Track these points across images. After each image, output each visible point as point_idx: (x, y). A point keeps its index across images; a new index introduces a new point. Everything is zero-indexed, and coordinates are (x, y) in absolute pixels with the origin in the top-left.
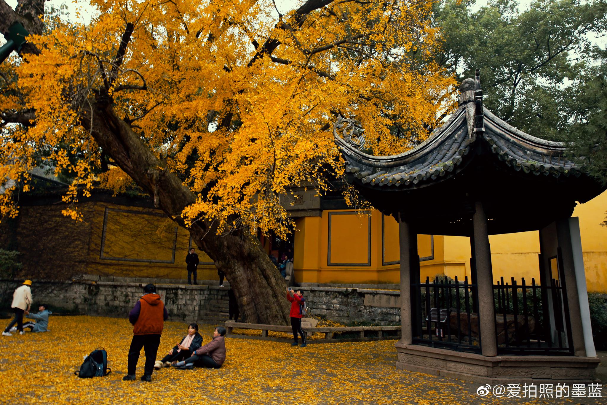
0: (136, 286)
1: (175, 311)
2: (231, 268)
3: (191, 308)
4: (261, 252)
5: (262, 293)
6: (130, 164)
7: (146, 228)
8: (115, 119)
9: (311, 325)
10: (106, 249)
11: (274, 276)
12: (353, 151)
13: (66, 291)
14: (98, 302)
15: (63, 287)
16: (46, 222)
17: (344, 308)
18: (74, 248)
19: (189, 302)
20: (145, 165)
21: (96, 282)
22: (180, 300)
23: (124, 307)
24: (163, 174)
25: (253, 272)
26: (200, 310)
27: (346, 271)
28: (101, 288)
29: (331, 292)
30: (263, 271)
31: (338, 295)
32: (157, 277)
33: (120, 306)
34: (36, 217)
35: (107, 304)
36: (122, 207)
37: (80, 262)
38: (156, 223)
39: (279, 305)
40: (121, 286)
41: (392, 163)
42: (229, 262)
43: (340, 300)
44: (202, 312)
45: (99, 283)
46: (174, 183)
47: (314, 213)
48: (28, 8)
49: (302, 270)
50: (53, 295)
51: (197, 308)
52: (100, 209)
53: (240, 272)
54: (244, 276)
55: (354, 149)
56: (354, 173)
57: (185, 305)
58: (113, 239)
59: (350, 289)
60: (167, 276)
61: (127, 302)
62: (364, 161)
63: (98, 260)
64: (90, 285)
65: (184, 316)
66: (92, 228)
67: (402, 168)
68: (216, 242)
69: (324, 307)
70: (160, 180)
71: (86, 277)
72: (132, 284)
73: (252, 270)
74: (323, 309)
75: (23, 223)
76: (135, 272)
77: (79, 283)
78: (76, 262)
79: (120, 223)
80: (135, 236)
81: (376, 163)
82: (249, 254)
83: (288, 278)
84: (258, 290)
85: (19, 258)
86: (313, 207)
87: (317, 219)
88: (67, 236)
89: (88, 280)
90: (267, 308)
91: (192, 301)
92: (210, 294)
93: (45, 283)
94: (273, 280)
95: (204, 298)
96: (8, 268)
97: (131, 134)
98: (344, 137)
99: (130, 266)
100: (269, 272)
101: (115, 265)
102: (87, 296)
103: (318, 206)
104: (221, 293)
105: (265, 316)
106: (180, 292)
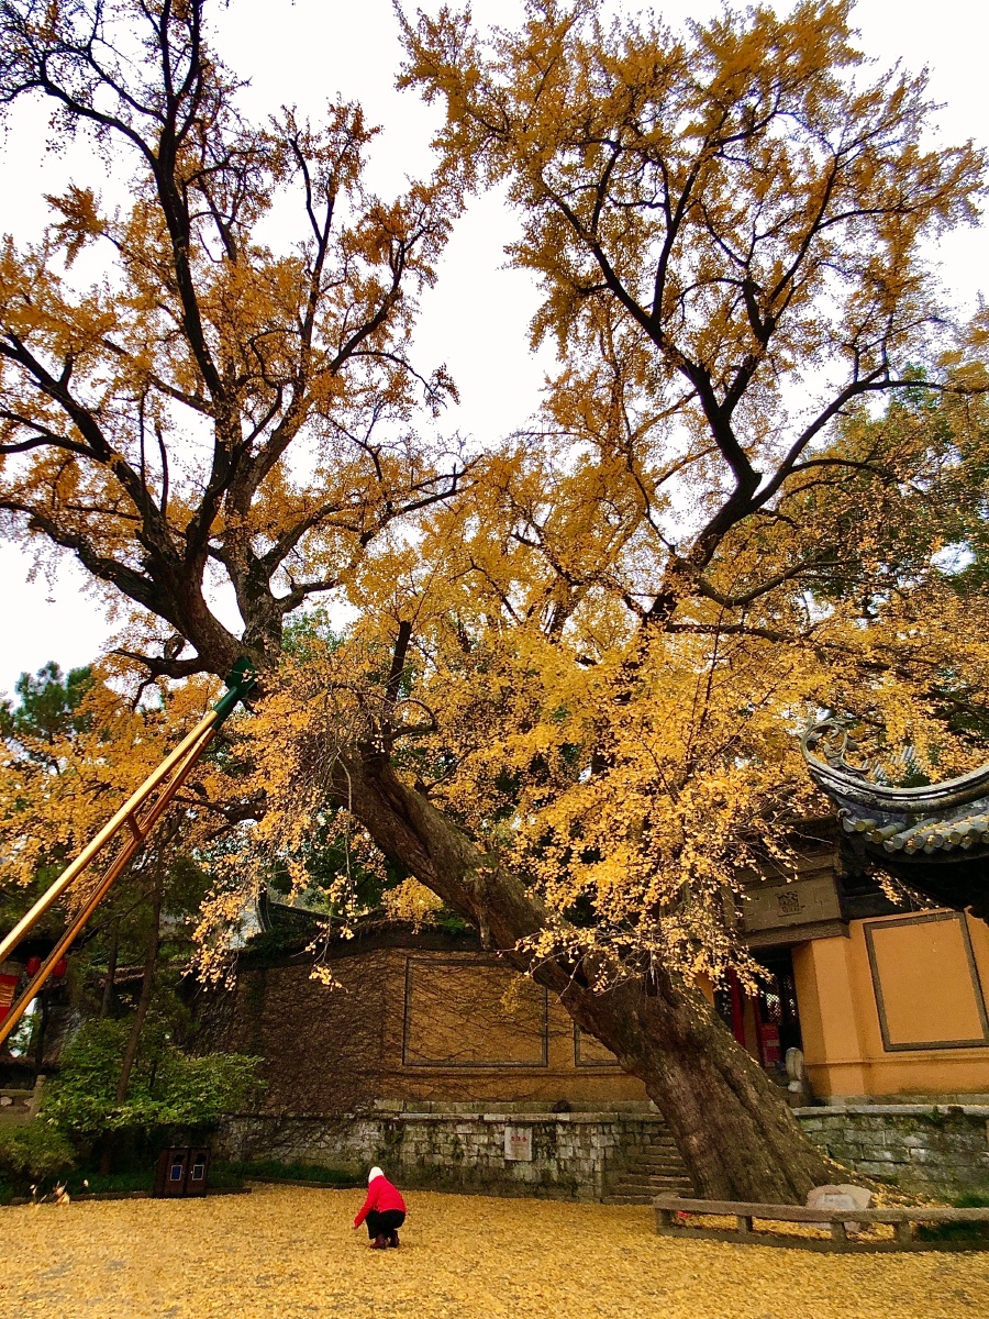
0: (473, 1121)
1: (555, 1176)
2: (652, 1070)
3: (586, 1167)
4: (715, 1030)
5: (731, 1125)
6: (431, 869)
7: (486, 994)
8: (399, 789)
9: (855, 1201)
10: (413, 1044)
11: (753, 1083)
12: (854, 785)
13: (346, 1134)
14: (403, 1157)
15: (343, 1128)
16: (308, 996)
17: (940, 1158)
18: (356, 1045)
19: (580, 1153)
20: (458, 867)
21: (398, 1114)
22: (562, 1149)
23: (454, 1168)
24: (491, 881)
25: (703, 1076)
26: (605, 1170)
27: (935, 1061)
28: (409, 1128)
29: (898, 1116)
30: (726, 1074)
31: (916, 1123)
32: (516, 1098)
33: (445, 1166)
34: (291, 987)
35: (421, 1163)
36: (438, 955)
37: (367, 1073)
38: (503, 981)
39: (774, 1152)
40: (444, 1122)
41: (950, 798)
42: (648, 1055)
43: (925, 1136)
44: (612, 1177)
45: (404, 1116)
46: (516, 897)
47: (831, 929)
48: (258, 632)
49: (825, 1066)
50: (323, 1145)
51: (598, 1167)
52: (396, 961)
53: (675, 1078)
54: (686, 1087)
55: (854, 780)
56: (864, 832)
57: (574, 1160)
58: (425, 1021)
59: (943, 1108)
60: (536, 1095)
61: (458, 1156)
62: (883, 802)
63: (401, 1068)
64: (388, 1121)
65: (575, 1185)
66: (385, 1002)
67: (977, 804)
68: (615, 1013)
69: (888, 1155)
70: (488, 894)
71: (380, 1104)
72: (467, 1116)
73: (702, 1074)
74: (886, 1161)
75: (271, 1001)
76: (471, 1091)
77: (368, 1118)
78: (360, 1073)
79: (436, 987)
80: (466, 1012)
81: (910, 803)
82: (690, 1035)
83: (794, 1087)
84: (720, 1120)
85: (263, 1071)
86: (824, 918)
87: (840, 943)
88: (343, 1021)
89: (383, 1111)
90: (747, 1161)
91: (588, 1151)
92: (625, 1133)
93: (309, 1119)
94: (752, 1094)
95: (612, 1143)
96: (248, 1092)
97: (428, 812)
98: (828, 758)
99: (460, 1076)
100: (742, 1074)
101: (431, 1076)
102: (383, 1145)
103: (836, 913)
104: (649, 1130)
105: (745, 1182)
106: (560, 1130)
